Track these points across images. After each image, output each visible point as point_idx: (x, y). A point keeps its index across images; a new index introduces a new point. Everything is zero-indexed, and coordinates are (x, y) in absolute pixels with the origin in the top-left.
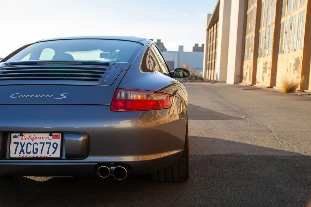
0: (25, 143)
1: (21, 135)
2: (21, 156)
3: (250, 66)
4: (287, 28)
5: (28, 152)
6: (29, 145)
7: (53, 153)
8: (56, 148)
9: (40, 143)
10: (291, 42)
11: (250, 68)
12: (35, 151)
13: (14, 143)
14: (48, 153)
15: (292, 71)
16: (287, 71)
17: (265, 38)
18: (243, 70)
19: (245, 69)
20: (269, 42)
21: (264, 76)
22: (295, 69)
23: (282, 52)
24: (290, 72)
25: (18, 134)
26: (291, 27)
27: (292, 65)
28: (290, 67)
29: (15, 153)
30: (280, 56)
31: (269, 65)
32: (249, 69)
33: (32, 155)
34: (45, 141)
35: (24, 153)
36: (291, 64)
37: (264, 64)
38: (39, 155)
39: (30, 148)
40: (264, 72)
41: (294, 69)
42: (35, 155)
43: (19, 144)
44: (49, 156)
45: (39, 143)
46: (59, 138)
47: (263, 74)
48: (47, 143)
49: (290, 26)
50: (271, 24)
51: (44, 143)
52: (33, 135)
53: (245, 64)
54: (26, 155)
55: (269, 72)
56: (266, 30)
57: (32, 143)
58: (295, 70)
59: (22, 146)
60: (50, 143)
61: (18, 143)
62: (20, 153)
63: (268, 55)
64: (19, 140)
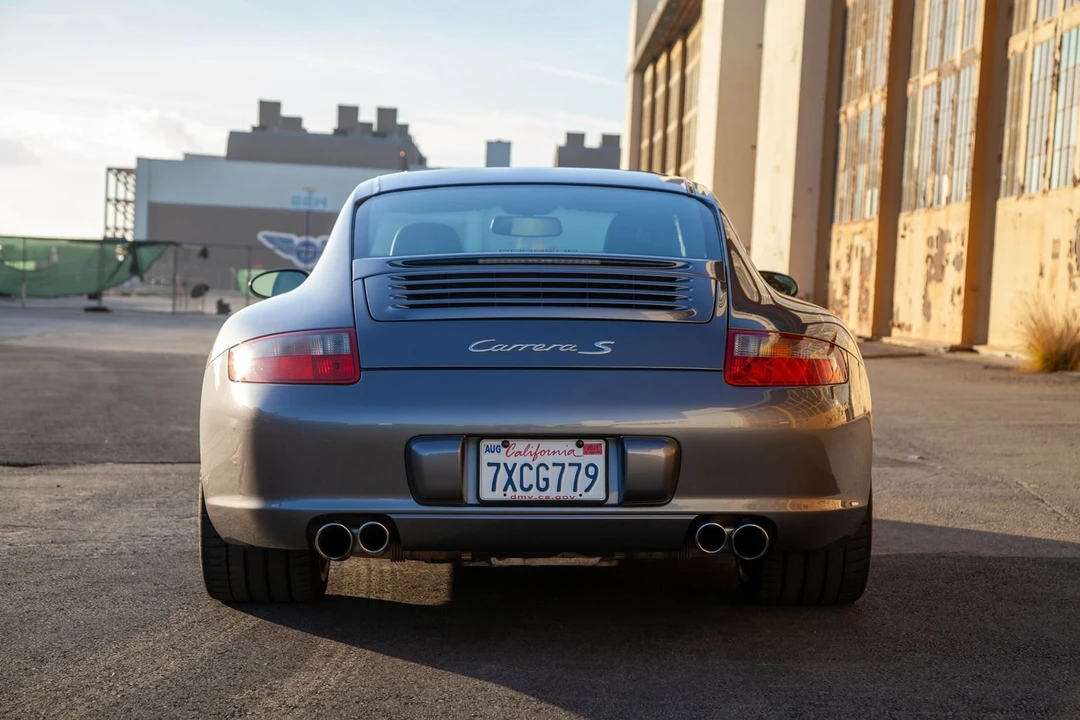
0: (515, 465)
1: (505, 445)
2: (508, 498)
3: (863, 250)
4: (1035, 79)
5: (526, 486)
6: (526, 469)
7: (587, 490)
8: (594, 477)
9: (554, 464)
10: (1057, 146)
11: (862, 260)
12: (542, 484)
13: (490, 464)
14: (575, 490)
15: (1063, 273)
16: (1041, 274)
17: (937, 121)
18: (828, 267)
19: (837, 266)
20: (952, 142)
21: (931, 296)
22: (1074, 266)
23: (1016, 190)
24: (1053, 279)
25: (498, 442)
26: (1056, 77)
27: (1064, 248)
28: (1055, 256)
29: (494, 489)
30: (1006, 207)
31: (957, 248)
32: (856, 264)
33: (535, 494)
34: (566, 460)
35: (514, 489)
36: (1056, 242)
37: (930, 241)
38: (551, 494)
39: (530, 477)
40: (929, 278)
41: (1070, 268)
42: (544, 495)
43: (502, 467)
44: (577, 497)
45: (550, 466)
46: (600, 452)
47: (926, 289)
48: (570, 465)
49: (1050, 73)
50: (962, 61)
51: (563, 465)
52: (534, 444)
53: (838, 241)
54: (520, 494)
55: (955, 278)
56: (939, 85)
57: (534, 465)
58: (1075, 272)
59: (510, 473)
60: (579, 465)
61: (498, 465)
62: (505, 489)
63: (948, 200)
64: (500, 457)
